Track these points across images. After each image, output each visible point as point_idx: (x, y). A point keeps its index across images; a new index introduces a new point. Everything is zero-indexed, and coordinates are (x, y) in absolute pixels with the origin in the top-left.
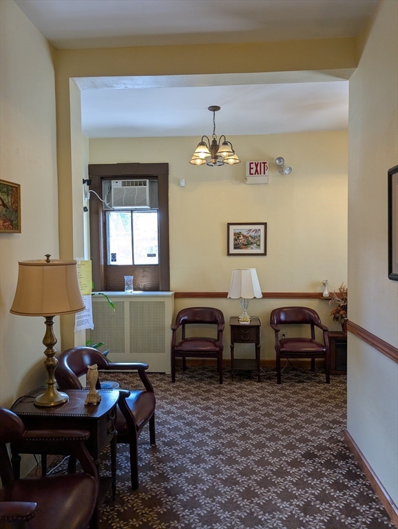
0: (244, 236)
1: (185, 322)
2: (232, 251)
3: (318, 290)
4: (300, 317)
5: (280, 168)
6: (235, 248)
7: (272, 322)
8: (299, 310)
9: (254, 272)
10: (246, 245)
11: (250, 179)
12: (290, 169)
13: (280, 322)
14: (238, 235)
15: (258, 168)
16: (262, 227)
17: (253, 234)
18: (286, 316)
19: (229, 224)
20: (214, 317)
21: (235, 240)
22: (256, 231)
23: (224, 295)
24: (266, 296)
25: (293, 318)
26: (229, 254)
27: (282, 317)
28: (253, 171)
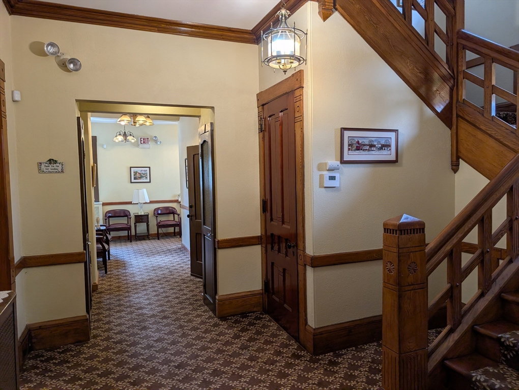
0: (139, 173)
1: (110, 217)
2: (133, 181)
3: (176, 199)
4: (168, 212)
5: (156, 141)
6: (135, 179)
7: (154, 214)
8: (167, 208)
9: (145, 190)
10: (140, 178)
11: (141, 146)
12: (161, 142)
13: (159, 214)
14: (136, 173)
15: (145, 141)
16: (148, 169)
17: (143, 172)
18: (161, 211)
19: (131, 167)
20: (125, 214)
21: (134, 175)
22: (145, 171)
23: (130, 203)
24: (151, 202)
25: (165, 212)
26: (131, 182)
27: (159, 212)
28: (142, 142)
